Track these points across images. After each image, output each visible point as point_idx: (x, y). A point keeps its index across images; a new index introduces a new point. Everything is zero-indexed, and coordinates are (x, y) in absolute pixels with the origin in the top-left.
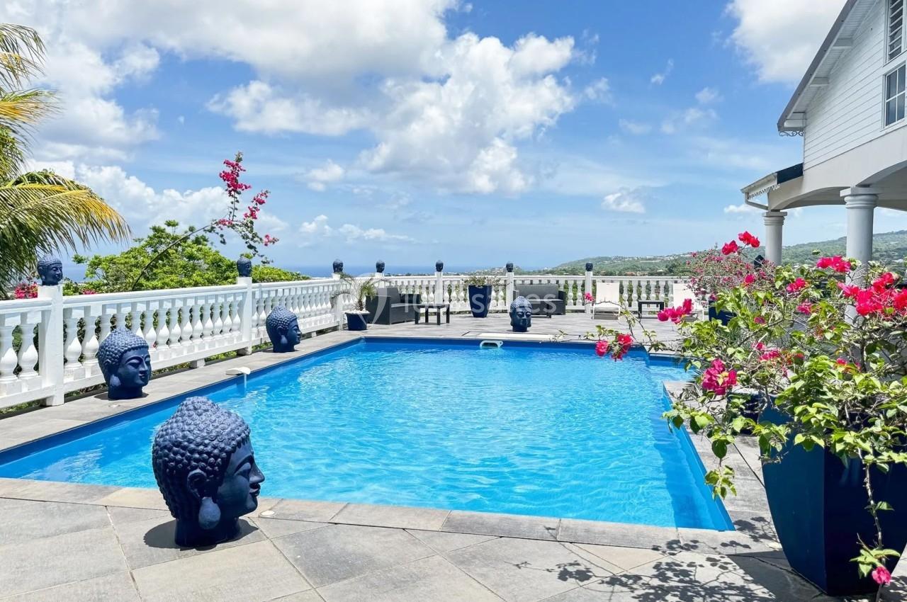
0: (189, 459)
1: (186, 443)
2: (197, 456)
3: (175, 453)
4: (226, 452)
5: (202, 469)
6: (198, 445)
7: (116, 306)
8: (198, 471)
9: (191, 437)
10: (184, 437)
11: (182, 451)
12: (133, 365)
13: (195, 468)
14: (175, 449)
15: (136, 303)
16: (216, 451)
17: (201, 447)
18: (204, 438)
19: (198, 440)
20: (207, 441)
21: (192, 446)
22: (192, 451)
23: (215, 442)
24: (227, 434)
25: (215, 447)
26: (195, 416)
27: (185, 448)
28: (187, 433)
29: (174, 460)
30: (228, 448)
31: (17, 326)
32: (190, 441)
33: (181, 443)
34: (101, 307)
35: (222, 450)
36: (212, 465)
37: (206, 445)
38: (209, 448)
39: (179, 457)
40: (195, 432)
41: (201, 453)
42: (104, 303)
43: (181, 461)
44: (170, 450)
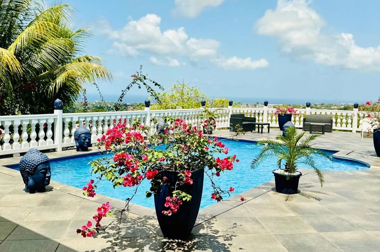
0: (26, 166)
1: (25, 161)
2: (28, 165)
3: (23, 164)
4: (36, 165)
5: (29, 169)
6: (28, 162)
7: (84, 118)
8: (28, 170)
9: (27, 160)
10: (25, 159)
11: (24, 164)
12: (83, 139)
13: (27, 169)
14: (23, 163)
15: (93, 117)
16: (33, 165)
17: (29, 163)
18: (30, 160)
19: (28, 161)
20: (30, 162)
21: (27, 162)
22: (27, 164)
23: (33, 162)
24: (37, 160)
25: (33, 163)
26: (30, 154)
27: (25, 163)
28: (26, 158)
29: (22, 166)
30: (36, 164)
31: (45, 123)
32: (26, 161)
33: (24, 161)
34: (78, 118)
35: (35, 164)
36: (32, 168)
37: (30, 163)
38: (31, 164)
39: (23, 165)
40: (28, 158)
41: (29, 165)
42: (79, 116)
43: (24, 166)
44: (22, 163)
